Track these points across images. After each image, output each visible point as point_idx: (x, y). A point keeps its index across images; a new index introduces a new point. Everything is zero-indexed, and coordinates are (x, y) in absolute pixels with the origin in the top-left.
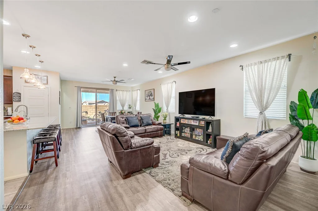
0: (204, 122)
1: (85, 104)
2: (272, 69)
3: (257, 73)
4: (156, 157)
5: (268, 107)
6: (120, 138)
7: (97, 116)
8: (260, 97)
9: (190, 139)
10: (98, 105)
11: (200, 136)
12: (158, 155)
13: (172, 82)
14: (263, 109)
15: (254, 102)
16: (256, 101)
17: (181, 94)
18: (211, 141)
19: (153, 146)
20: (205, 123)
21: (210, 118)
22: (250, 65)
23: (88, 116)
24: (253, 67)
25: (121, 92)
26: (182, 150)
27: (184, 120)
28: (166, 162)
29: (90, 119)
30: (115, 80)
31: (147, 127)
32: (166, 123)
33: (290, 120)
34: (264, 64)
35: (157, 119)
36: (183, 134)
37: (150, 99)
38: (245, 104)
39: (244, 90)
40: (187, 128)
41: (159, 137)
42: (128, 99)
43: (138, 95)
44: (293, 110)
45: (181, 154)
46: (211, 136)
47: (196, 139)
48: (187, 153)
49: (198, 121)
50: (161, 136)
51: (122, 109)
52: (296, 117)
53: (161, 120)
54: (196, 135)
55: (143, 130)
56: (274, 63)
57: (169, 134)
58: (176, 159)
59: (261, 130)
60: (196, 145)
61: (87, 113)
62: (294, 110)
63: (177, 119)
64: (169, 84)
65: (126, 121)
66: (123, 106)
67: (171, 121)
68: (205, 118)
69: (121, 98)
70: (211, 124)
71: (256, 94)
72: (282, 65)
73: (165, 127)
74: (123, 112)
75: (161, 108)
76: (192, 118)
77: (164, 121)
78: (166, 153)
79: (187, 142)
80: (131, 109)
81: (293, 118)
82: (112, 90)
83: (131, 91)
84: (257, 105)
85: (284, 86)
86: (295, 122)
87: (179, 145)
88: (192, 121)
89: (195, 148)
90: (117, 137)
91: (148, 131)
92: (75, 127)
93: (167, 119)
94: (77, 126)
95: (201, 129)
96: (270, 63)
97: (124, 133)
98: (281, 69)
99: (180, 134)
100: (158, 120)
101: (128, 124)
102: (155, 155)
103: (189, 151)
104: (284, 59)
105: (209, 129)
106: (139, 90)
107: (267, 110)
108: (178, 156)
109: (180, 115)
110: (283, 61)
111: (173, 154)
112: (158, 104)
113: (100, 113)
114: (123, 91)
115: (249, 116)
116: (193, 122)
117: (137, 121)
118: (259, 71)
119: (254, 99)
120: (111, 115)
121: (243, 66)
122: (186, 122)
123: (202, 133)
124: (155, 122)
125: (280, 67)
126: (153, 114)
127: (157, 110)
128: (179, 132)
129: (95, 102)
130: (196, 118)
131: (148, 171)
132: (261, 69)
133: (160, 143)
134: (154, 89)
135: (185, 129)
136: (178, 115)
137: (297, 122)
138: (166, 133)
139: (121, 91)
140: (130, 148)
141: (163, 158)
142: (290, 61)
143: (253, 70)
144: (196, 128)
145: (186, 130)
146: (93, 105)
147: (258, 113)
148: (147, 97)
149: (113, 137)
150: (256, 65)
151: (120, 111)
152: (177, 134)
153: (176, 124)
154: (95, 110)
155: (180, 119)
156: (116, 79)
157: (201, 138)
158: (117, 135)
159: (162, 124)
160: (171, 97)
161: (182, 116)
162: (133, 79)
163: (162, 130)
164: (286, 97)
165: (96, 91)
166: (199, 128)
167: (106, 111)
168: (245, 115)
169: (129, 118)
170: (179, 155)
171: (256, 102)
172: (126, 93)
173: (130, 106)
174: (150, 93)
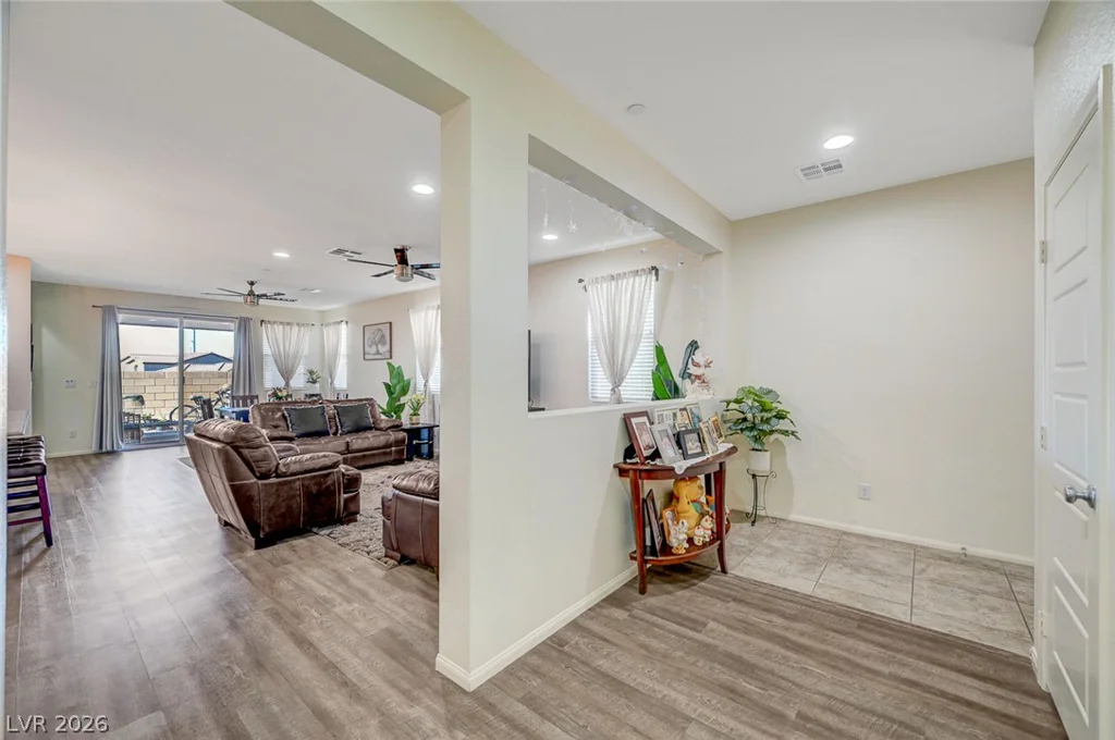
2: (628, 294)
4: (349, 498)
5: (625, 378)
6: (245, 452)
7: (185, 413)
8: (611, 356)
10: (188, 370)
12: (352, 494)
15: (603, 367)
16: (606, 363)
19: (340, 471)
23: (146, 412)
24: (599, 286)
25: (281, 327)
29: (153, 423)
30: (251, 291)
31: (353, 437)
32: (417, 423)
34: (616, 282)
35: (395, 413)
37: (378, 353)
39: (590, 336)
41: (392, 465)
42: (306, 352)
43: (343, 339)
50: (397, 461)
51: (281, 383)
55: (339, 444)
56: (631, 282)
61: (142, 402)
64: (430, 312)
65: (287, 421)
66: (287, 374)
69: (279, 349)
71: (605, 347)
72: (643, 289)
73: (412, 435)
74: (280, 394)
75: (409, 383)
77: (411, 419)
80: (317, 385)
82: (245, 321)
84: (607, 373)
85: (649, 332)
90: (236, 449)
91: (355, 447)
92: (94, 448)
93: (420, 410)
94: (101, 447)
96: (625, 281)
97: (257, 441)
100: (398, 417)
101: (293, 428)
102: (345, 493)
110: (646, 278)
112: (399, 367)
113: (195, 399)
114: (288, 324)
115: (597, 397)
119: (602, 360)
120: (238, 406)
121: (585, 282)
124: (384, 421)
126: (382, 400)
127: (397, 390)
129: (176, 360)
131: (325, 532)
134: (391, 323)
138: (418, 453)
139: (281, 323)
140: (274, 475)
142: (657, 280)
143: (600, 294)
146: (167, 370)
147: (609, 392)
148: (370, 346)
149: (228, 450)
151: (270, 393)
154: (176, 389)
156: (258, 290)
158: (239, 444)
159: (406, 427)
162: (317, 291)
163: (404, 444)
165: (181, 322)
167: (223, 393)
168: (593, 397)
171: (607, 366)
172: (299, 331)
173: (314, 377)
174: (380, 334)
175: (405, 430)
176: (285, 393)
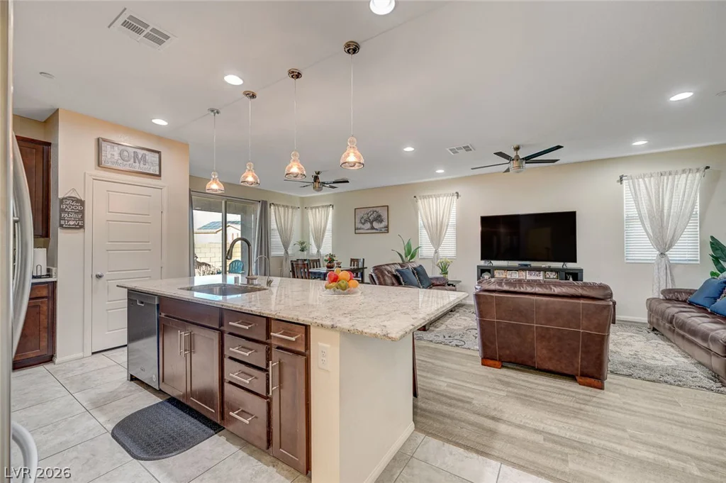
0: (554, 273)
5: (674, 245)
14: (664, 246)
20: (557, 275)
25: (283, 208)
27: (502, 271)
37: (374, 229)
38: (626, 241)
39: (625, 216)
49: (541, 272)
52: (721, 259)
56: (684, 176)
59: (664, 288)
62: (716, 249)
66: (286, 244)
81: (717, 261)
83: (301, 208)
88: (525, 273)
104: (699, 173)
106: (330, 207)
107: (671, 250)
114: (286, 206)
116: (527, 276)
121: (623, 177)
134: (387, 206)
137: (722, 266)
142: (704, 176)
148: (363, 224)
155: (490, 270)
164: (698, 230)
168: (627, 259)
172: (292, 212)
173: (303, 246)
174: (375, 214)
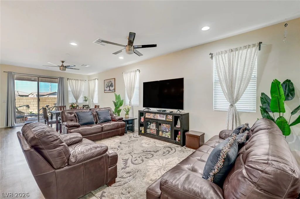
0: (171, 116)
1: (33, 96)
2: (242, 58)
3: (227, 62)
4: (112, 169)
5: (239, 99)
6: (46, 152)
8: (231, 89)
9: (156, 136)
11: (167, 132)
12: (114, 166)
13: (136, 70)
14: (233, 101)
15: (224, 94)
16: (226, 92)
17: (145, 84)
18: (179, 138)
19: (107, 155)
20: (173, 117)
21: (178, 111)
22: (220, 53)
24: (223, 55)
25: (74, 81)
26: (147, 151)
27: (150, 114)
28: (127, 173)
30: (63, 65)
31: (104, 125)
32: (128, 118)
33: (261, 113)
34: (234, 52)
35: (118, 113)
36: (148, 131)
37: (110, 90)
38: (214, 96)
39: (214, 80)
40: (153, 123)
41: (120, 136)
42: (83, 90)
43: (96, 86)
44: (263, 102)
45: (146, 158)
46: (179, 132)
47: (163, 136)
48: (153, 155)
49: (165, 115)
50: (122, 134)
51: (75, 101)
52: (267, 110)
53: (122, 115)
54: (163, 132)
55: (99, 128)
56: (245, 51)
57: (132, 130)
58: (140, 167)
60: (163, 143)
61: (29, 107)
62: (265, 103)
63: (141, 114)
64: (132, 73)
65: (76, 117)
66: (77, 98)
67: (134, 115)
68: (172, 112)
69: (74, 89)
70: (179, 119)
71: (226, 85)
72: (253, 54)
73: (127, 123)
74: (74, 106)
75: (123, 101)
76: (158, 111)
77: (126, 116)
78: (127, 158)
79: (152, 140)
80: (87, 102)
81: (264, 111)
82: (61, 79)
83: (87, 80)
84: (227, 97)
85: (254, 77)
86: (266, 115)
87: (144, 145)
88: (158, 115)
89: (162, 147)
90: (39, 150)
91: (105, 129)
93: (130, 113)
94: (7, 125)
95: (168, 124)
96: (241, 51)
98: (252, 59)
99: (145, 131)
100: (119, 115)
101: (79, 121)
102: (109, 167)
103: (155, 152)
104: (255, 47)
105: (177, 124)
106: (97, 79)
107: (237, 103)
108: (143, 161)
109: (145, 108)
110: (254, 49)
111: (135, 159)
112: (119, 95)
114: (77, 80)
115: (218, 109)
116: (159, 117)
117: (92, 117)
118: (229, 60)
119: (224, 91)
120: (58, 110)
121: (212, 54)
122: (151, 116)
123: (170, 129)
124: (115, 117)
125: (250, 56)
126: (113, 108)
127: (118, 104)
128: (143, 128)
130: (162, 111)
132: (232, 58)
133: (121, 143)
134: (115, 79)
135: (150, 124)
136: (143, 109)
137: (268, 115)
138: (128, 130)
139: (74, 79)
140: (67, 164)
141: (123, 166)
142: (260, 49)
143: (224, 59)
144: (163, 123)
145: (151, 126)
147: (229, 106)
148: (107, 88)
149: (31, 152)
150: (226, 53)
151: (70, 105)
152: (141, 131)
153: (140, 119)
155: (144, 113)
156: (65, 64)
157: (168, 135)
158: (40, 147)
159: (124, 119)
160: (134, 88)
161: (147, 110)
163: (124, 126)
164: (256, 89)
165: (38, 79)
166: (166, 124)
168: (215, 108)
169: (80, 114)
170: (144, 159)
171: (226, 94)
172: (81, 82)
173: (86, 99)
174: (110, 83)
175: (123, 121)
176: (76, 105)
